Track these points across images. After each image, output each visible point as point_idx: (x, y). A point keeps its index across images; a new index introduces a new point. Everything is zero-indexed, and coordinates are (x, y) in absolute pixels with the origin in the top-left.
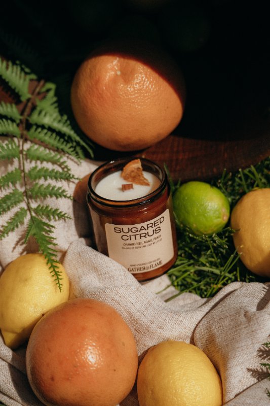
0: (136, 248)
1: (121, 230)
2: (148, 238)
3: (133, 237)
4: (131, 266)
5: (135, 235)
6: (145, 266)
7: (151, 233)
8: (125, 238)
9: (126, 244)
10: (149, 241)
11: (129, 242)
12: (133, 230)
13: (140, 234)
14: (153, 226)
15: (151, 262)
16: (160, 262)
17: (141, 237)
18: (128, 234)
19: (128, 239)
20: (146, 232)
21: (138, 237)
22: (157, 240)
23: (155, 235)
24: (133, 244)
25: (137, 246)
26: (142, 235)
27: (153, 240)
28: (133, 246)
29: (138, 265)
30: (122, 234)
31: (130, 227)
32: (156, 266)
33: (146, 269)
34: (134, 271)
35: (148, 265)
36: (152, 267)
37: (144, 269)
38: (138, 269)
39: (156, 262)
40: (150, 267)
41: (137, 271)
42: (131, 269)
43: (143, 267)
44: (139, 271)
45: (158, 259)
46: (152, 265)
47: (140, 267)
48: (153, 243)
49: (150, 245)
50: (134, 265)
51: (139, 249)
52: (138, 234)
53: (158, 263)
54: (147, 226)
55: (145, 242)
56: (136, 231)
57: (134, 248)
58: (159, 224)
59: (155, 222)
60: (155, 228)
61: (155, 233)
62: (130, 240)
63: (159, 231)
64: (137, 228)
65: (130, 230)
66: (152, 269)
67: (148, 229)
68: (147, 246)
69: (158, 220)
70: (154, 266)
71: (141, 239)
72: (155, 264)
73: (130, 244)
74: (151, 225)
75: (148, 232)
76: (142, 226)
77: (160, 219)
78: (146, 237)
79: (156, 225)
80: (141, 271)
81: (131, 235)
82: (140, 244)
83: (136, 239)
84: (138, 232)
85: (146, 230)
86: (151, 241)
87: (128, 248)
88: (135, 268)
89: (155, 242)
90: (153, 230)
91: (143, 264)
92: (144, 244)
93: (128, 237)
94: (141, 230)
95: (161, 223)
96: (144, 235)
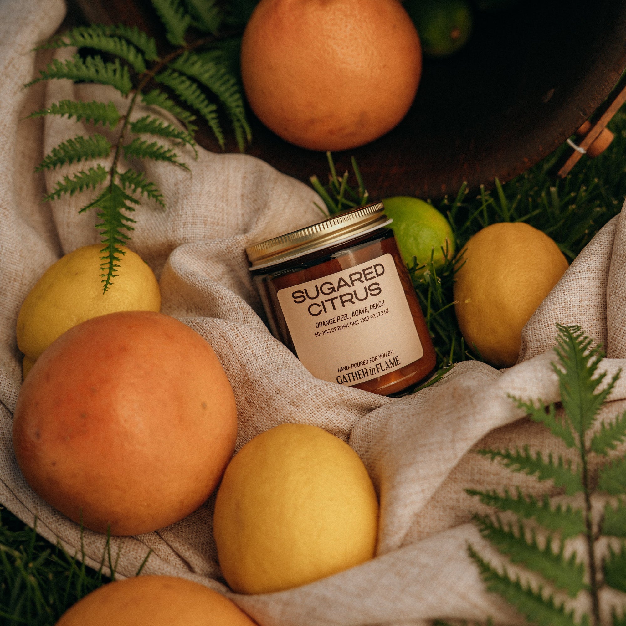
0: (339, 328)
1: (305, 295)
2: (359, 305)
3: (328, 305)
4: (340, 370)
5: (331, 300)
6: (367, 366)
7: (361, 294)
8: (315, 309)
9: (320, 325)
10: (360, 312)
11: (323, 317)
12: (325, 289)
13: (341, 297)
14: (363, 279)
15: (376, 358)
16: (395, 359)
17: (343, 303)
18: (318, 301)
19: (321, 311)
20: (351, 290)
21: (337, 302)
22: (379, 309)
23: (372, 300)
24: (333, 322)
25: (341, 323)
26: (344, 298)
27: (368, 309)
28: (333, 326)
29: (353, 366)
30: (308, 302)
31: (319, 282)
32: (390, 368)
33: (369, 374)
34: (348, 380)
35: (372, 365)
36: (380, 370)
37: (366, 375)
38: (354, 375)
39: (387, 359)
40: (377, 369)
41: (354, 380)
42: (342, 378)
43: (362, 370)
44: (357, 379)
45: (390, 353)
46: (380, 364)
47: (358, 372)
48: (372, 317)
49: (365, 320)
50: (345, 369)
51: (346, 330)
52: (337, 298)
53: (392, 361)
54: (351, 279)
55: (353, 314)
56: (331, 290)
57: (337, 328)
58: (374, 277)
59: (366, 272)
60: (367, 284)
61: (371, 294)
62: (326, 312)
63: (378, 291)
64: (331, 284)
65: (319, 290)
66: (382, 374)
67: (353, 285)
68: (359, 322)
69: (371, 267)
70: (384, 366)
71: (344, 306)
72: (386, 363)
73: (327, 323)
74: (358, 276)
75: (355, 292)
76: (341, 279)
77: (375, 266)
78: (353, 303)
79: (368, 277)
80: (360, 378)
81: (324, 302)
82: (345, 318)
83: (334, 309)
84: (335, 292)
85: (350, 286)
86: (364, 310)
87: (325, 332)
88: (348, 374)
89: (376, 315)
90: (365, 288)
91: (362, 363)
92: (354, 319)
93: (319, 306)
94: (339, 286)
95: (378, 275)
96: (349, 297)
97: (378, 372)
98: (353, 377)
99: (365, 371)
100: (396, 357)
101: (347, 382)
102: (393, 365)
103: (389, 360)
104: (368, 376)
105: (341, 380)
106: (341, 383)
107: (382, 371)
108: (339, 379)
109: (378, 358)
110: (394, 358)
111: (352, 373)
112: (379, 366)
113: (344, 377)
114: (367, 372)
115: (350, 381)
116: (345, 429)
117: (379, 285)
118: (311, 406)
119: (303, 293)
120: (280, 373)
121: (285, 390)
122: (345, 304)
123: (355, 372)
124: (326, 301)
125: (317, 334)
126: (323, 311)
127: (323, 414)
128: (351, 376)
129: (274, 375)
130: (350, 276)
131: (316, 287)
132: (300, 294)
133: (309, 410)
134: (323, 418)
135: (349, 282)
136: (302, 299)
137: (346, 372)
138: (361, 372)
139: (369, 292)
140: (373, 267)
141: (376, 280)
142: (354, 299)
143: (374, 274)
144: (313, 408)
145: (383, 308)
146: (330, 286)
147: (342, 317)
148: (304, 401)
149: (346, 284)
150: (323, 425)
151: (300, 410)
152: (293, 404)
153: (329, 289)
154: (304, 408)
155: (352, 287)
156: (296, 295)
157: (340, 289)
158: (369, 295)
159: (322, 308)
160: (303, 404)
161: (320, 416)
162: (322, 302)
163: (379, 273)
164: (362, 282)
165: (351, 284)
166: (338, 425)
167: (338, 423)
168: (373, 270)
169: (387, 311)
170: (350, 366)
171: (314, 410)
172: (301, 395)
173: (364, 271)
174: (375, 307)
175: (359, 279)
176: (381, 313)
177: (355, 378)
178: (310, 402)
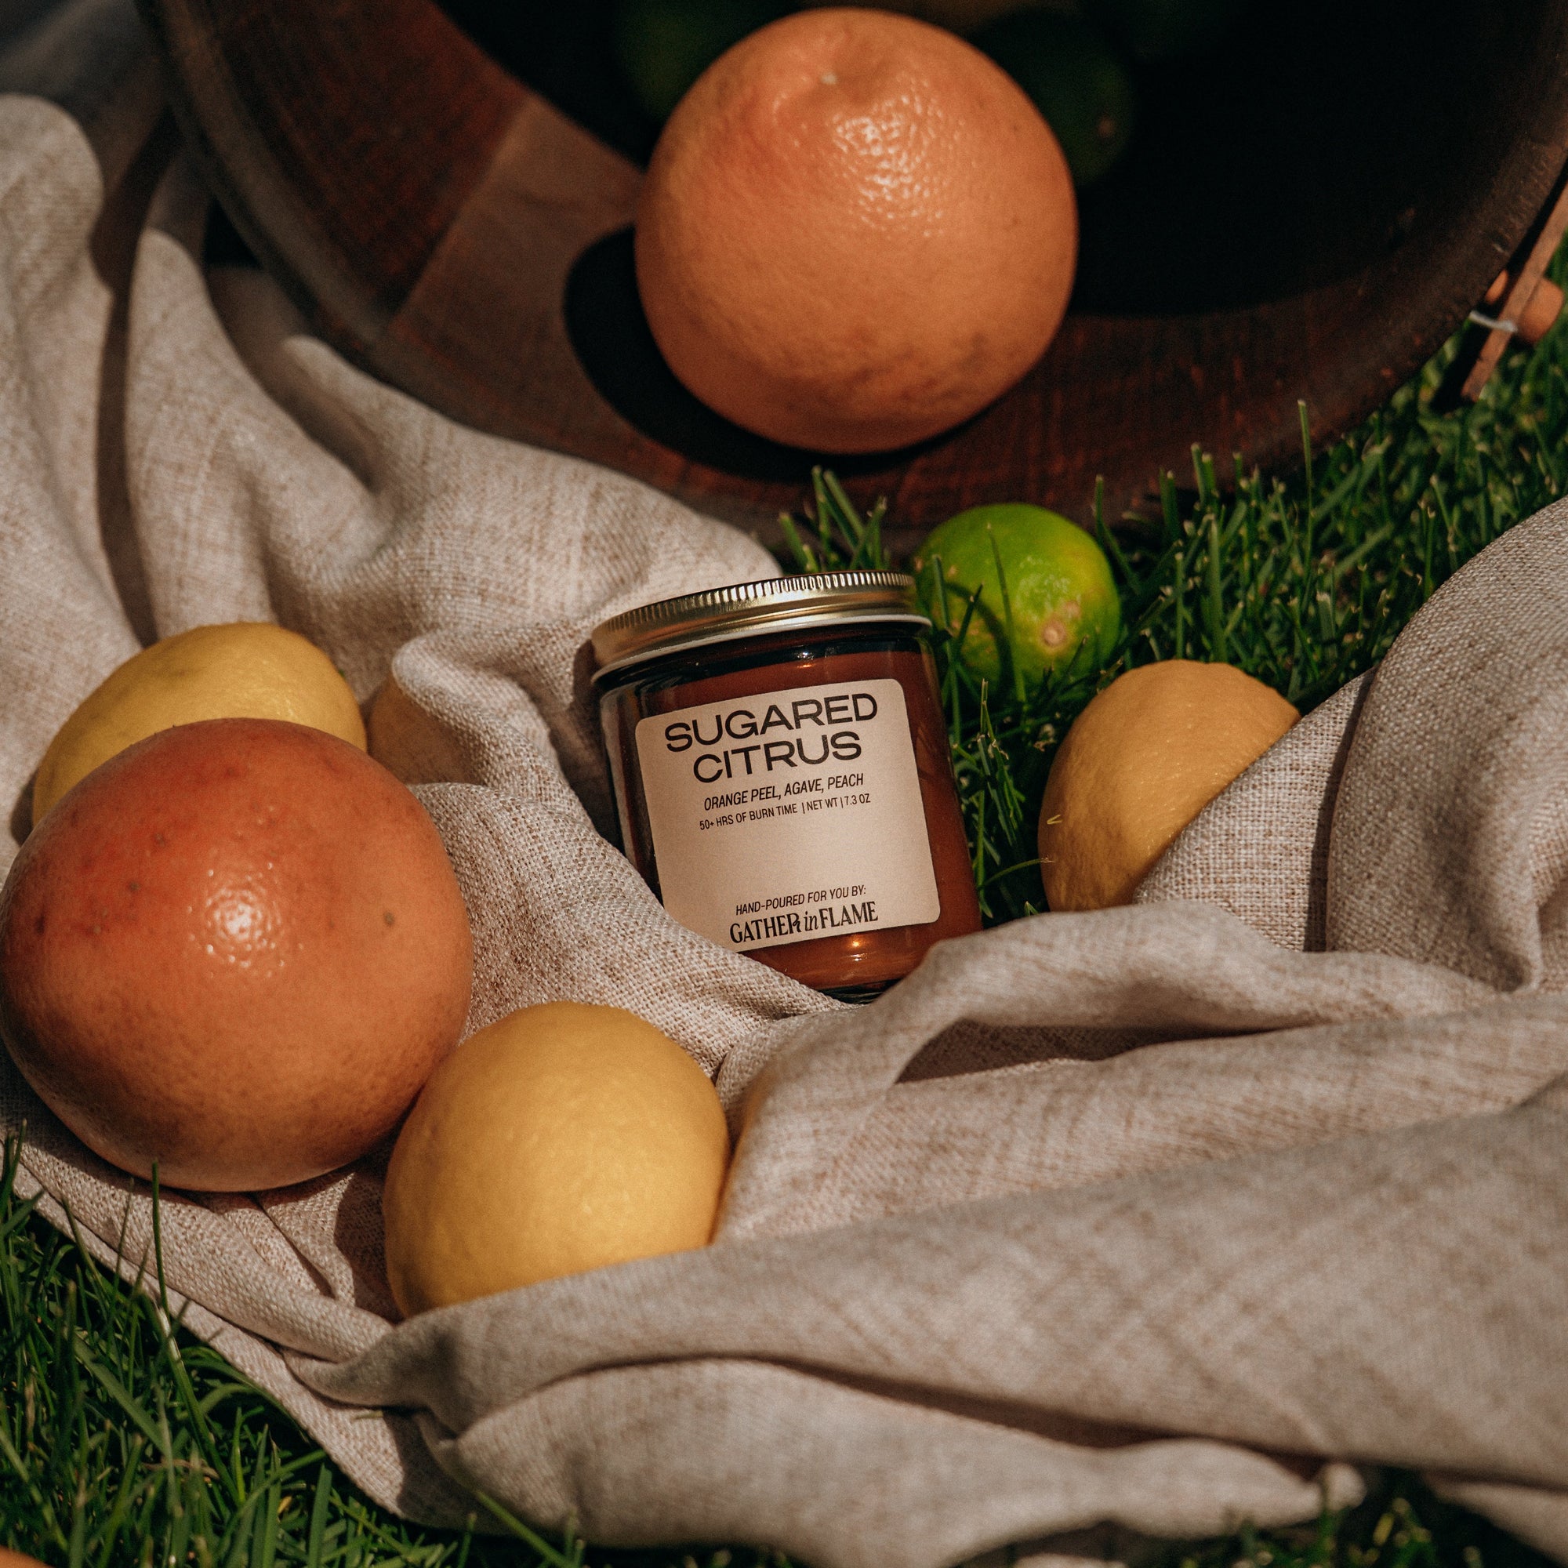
0: (753, 815)
1: (691, 733)
2: (803, 772)
3: (738, 761)
4: (741, 910)
5: (746, 751)
6: (800, 910)
7: (814, 750)
8: (708, 768)
9: (714, 802)
10: (804, 787)
11: (723, 787)
12: (737, 725)
13: (767, 747)
14: (823, 717)
15: (822, 895)
16: (867, 907)
17: (770, 760)
18: (717, 750)
19: (720, 772)
20: (791, 736)
21: (758, 757)
22: (847, 791)
23: (834, 767)
24: (742, 801)
25: (757, 805)
26: (775, 752)
27: (824, 784)
28: (741, 808)
29: (770, 903)
30: (697, 750)
31: (725, 708)
32: (850, 923)
33: (802, 927)
34: (755, 935)
35: (813, 908)
36: (828, 923)
37: (795, 928)
38: (770, 924)
39: (848, 902)
40: (823, 919)
41: (768, 936)
42: (743, 929)
43: (789, 916)
44: (775, 935)
45: (857, 890)
46: (831, 909)
47: (778, 918)
48: (829, 803)
49: (811, 806)
50: (753, 908)
51: (765, 820)
52: (758, 747)
53: (859, 909)
54: (796, 712)
55: (788, 790)
56: (748, 729)
57: (747, 815)
58: (850, 719)
59: (833, 704)
60: (830, 730)
61: (836, 754)
62: (730, 775)
63: (853, 751)
64: (751, 716)
65: (723, 726)
66: (830, 932)
67: (798, 726)
68: (799, 808)
69: (846, 697)
70: (838, 918)
71: (770, 768)
72: (845, 911)
73: (729, 800)
74: (812, 709)
75: (799, 742)
76: (773, 708)
77: (856, 697)
78: (792, 764)
79: (835, 715)
80: (781, 934)
81: (730, 753)
82: (769, 795)
83: (749, 771)
84: (757, 734)
85: (790, 728)
86: (814, 785)
87: (722, 821)
88: (756, 922)
89: (838, 801)
90: (824, 738)
91: (790, 901)
92: (788, 800)
93: (718, 761)
94: (768, 724)
95: (859, 718)
96: (785, 750)
97: (824, 927)
98: (767, 928)
99: (793, 919)
100: (869, 904)
101: (753, 939)
102: (860, 918)
103: (853, 906)
104: (799, 931)
105: (740, 934)
106: (738, 939)
107: (833, 925)
108: (736, 930)
109: (829, 895)
110: (864, 905)
111: (765, 920)
112: (826, 914)
113: (747, 927)
114: (797, 923)
115: (759, 937)
116: (714, 1050)
117: (857, 738)
118: (646, 982)
119: (688, 728)
120: (597, 907)
121: (600, 941)
122: (774, 763)
123: (773, 919)
124: (734, 752)
125: (705, 825)
126: (725, 772)
127: (671, 1005)
128: (762, 925)
129: (583, 910)
130: (795, 705)
131: (718, 718)
132: (682, 731)
133: (642, 991)
134: (668, 1014)
135: (791, 719)
136: (685, 742)
137: (754, 916)
138: (784, 921)
139: (832, 749)
140: (851, 698)
141: (854, 726)
142: (795, 758)
143: (851, 713)
144: (651, 988)
145: (858, 790)
146: (746, 720)
147: (764, 791)
148: (635, 970)
149: (783, 721)
150: (666, 1030)
151: (623, 988)
152: (611, 972)
153: (744, 726)
154: (631, 984)
155: (795, 730)
156: (673, 733)
157: (769, 729)
158: (831, 755)
159: (722, 766)
160: (631, 976)
161: (664, 1009)
162: (726, 753)
163: (861, 714)
164: (820, 723)
165: (793, 723)
166: (700, 1038)
167: (701, 1034)
168: (849, 703)
169: (865, 799)
170: (763, 903)
171: (653, 992)
172: (632, 956)
173: (828, 700)
174: (840, 784)
175: (814, 717)
176: (851, 800)
177: (771, 931)
178: (648, 975)
